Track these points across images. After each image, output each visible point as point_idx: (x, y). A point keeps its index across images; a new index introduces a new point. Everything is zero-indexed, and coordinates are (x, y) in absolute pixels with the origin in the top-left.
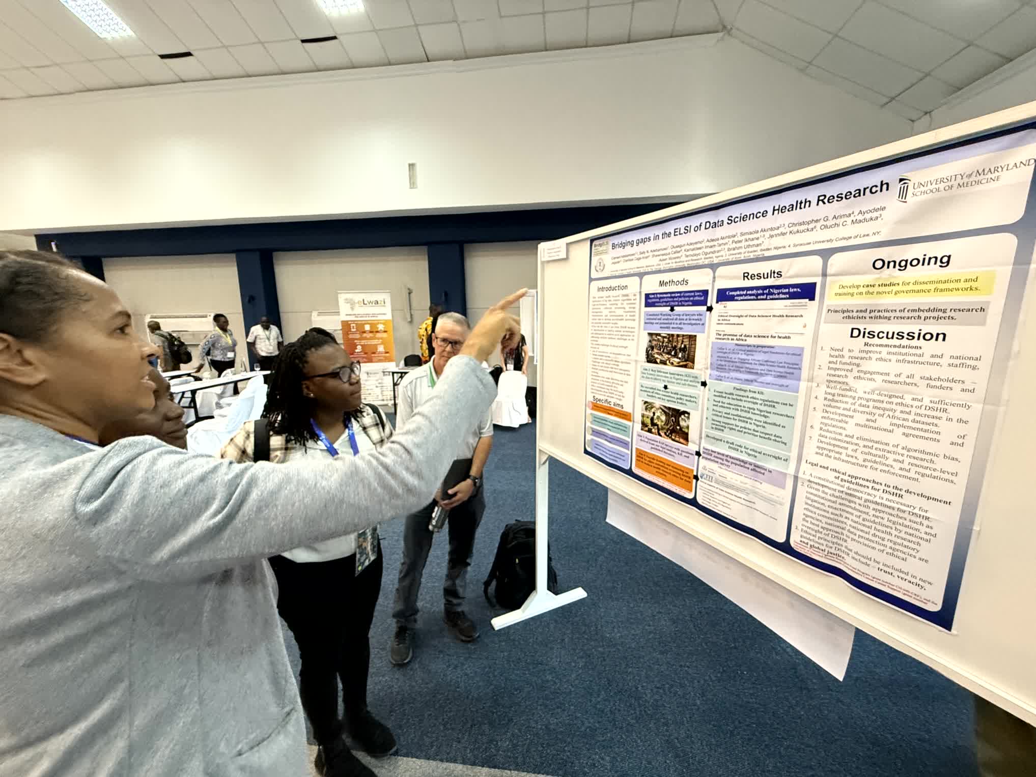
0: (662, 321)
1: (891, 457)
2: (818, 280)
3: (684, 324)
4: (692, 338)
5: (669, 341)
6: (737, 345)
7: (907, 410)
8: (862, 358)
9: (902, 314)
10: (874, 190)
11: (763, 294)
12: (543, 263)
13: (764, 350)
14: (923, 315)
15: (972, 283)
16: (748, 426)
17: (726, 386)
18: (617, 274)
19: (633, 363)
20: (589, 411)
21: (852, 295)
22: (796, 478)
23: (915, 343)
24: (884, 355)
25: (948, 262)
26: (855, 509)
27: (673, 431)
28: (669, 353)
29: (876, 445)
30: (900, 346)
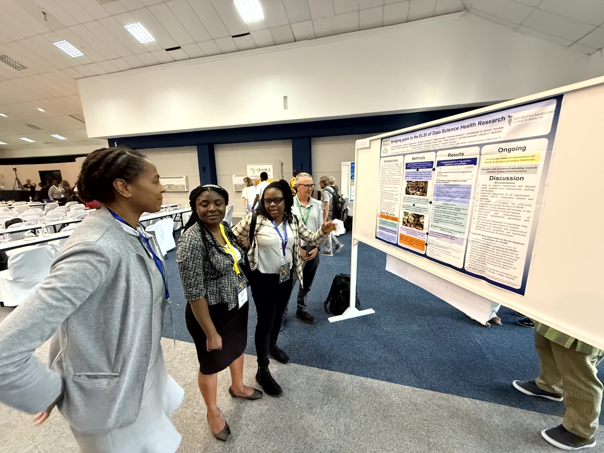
0: (413, 175)
1: (504, 228)
2: (478, 157)
3: (423, 176)
4: (426, 183)
5: (416, 184)
6: (445, 185)
7: (509, 208)
8: (494, 188)
9: (509, 170)
10: (499, 120)
11: (456, 163)
12: (358, 149)
13: (456, 186)
14: (516, 170)
15: (533, 158)
16: (449, 220)
17: (440, 203)
18: (393, 154)
19: (400, 195)
20: (378, 218)
21: (491, 162)
22: (467, 240)
23: (513, 181)
24: (502, 187)
25: (525, 149)
26: (490, 250)
27: (417, 224)
28: (416, 190)
29: (498, 224)
30: (507, 183)
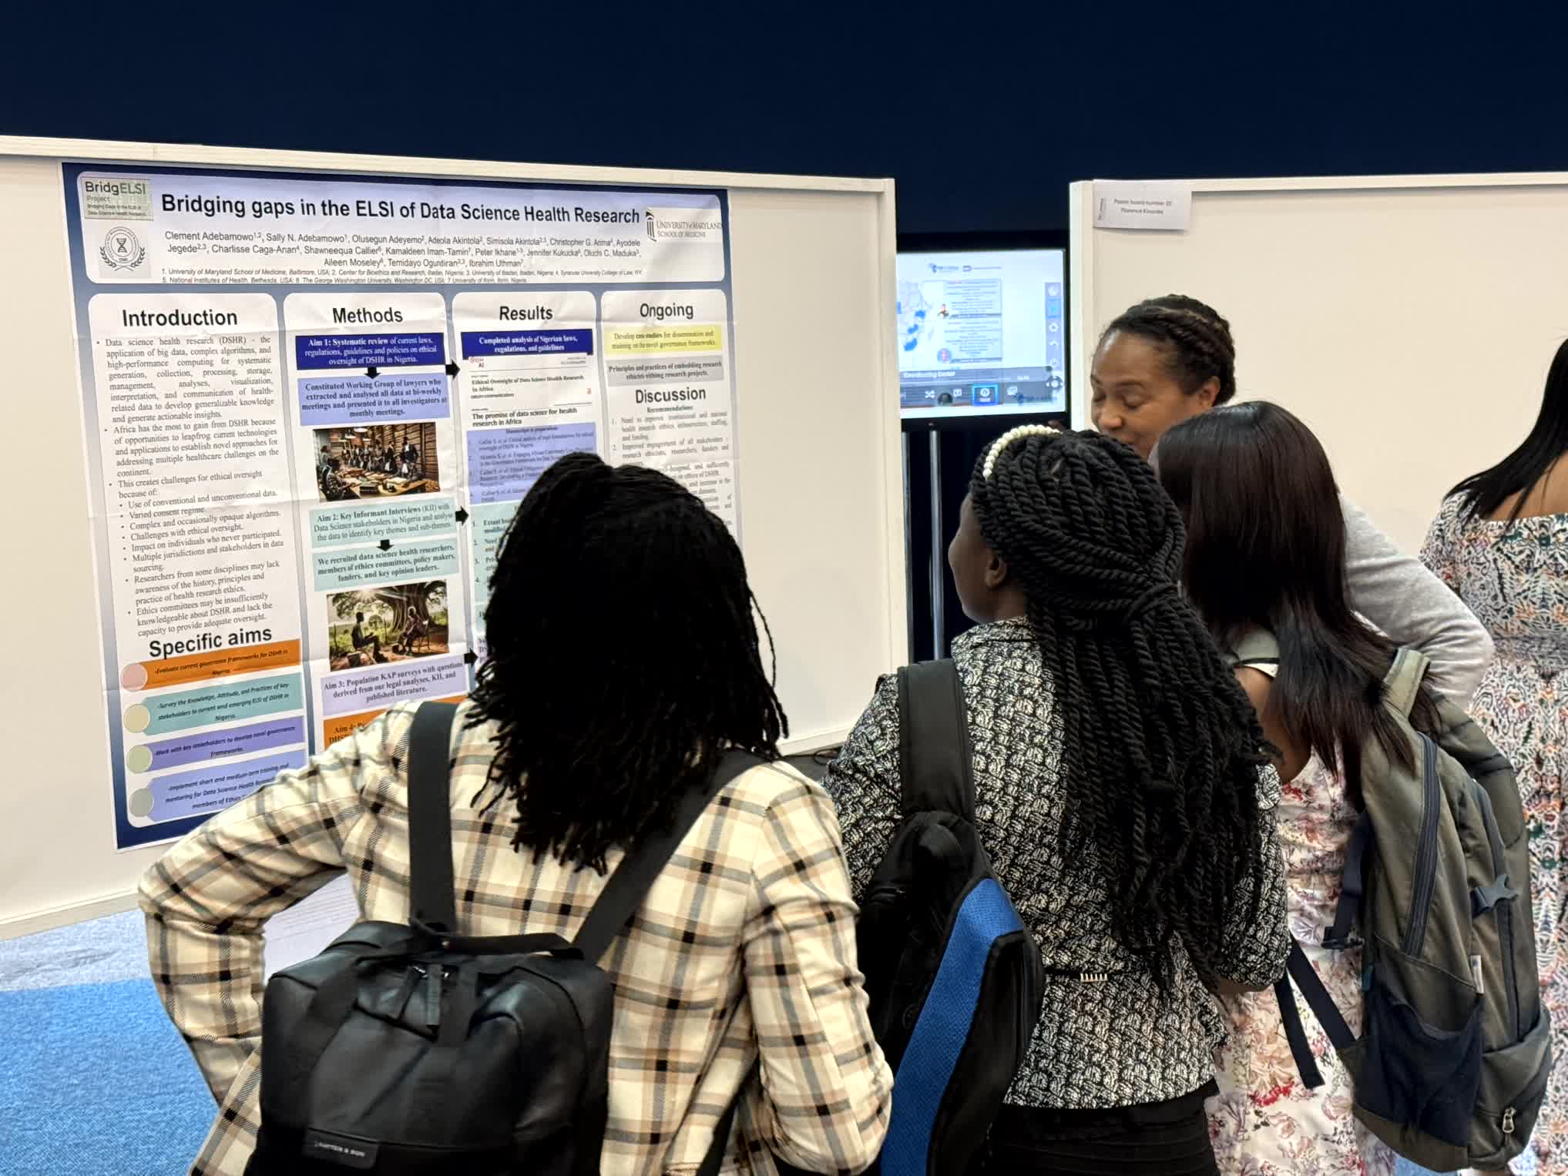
0: (352, 400)
2: (594, 326)
3: (404, 402)
4: (427, 430)
5: (374, 443)
7: (694, 481)
8: (648, 428)
9: (671, 371)
10: (627, 218)
11: (533, 344)
15: (710, 337)
19: (286, 514)
21: (629, 347)
23: (686, 403)
24: (666, 421)
25: (691, 314)
30: (677, 409)
